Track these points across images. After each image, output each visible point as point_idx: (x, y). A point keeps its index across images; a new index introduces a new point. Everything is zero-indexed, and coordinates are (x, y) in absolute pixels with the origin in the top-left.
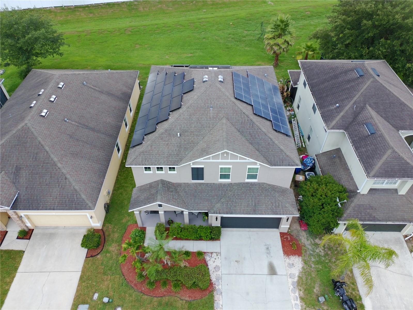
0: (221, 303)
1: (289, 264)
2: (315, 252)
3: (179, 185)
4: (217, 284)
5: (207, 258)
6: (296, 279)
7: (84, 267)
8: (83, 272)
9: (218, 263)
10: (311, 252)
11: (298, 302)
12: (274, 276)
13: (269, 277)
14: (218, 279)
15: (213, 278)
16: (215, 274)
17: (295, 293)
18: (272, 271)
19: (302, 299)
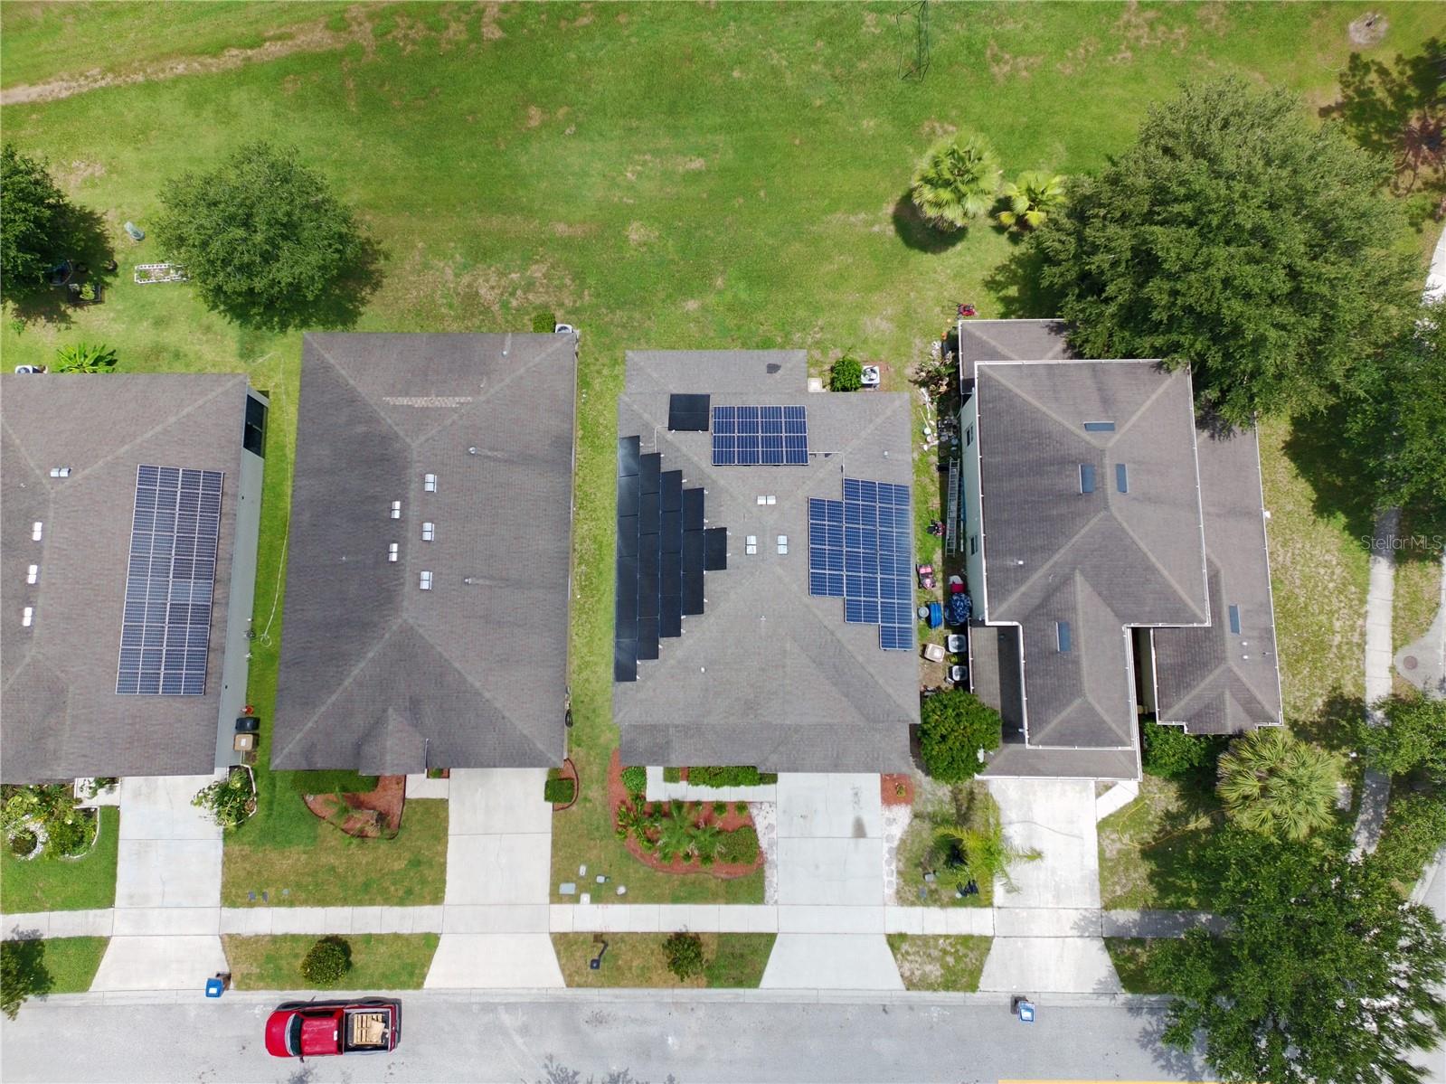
0: (775, 880)
1: (888, 819)
2: (935, 795)
4: (769, 852)
5: (754, 812)
6: (896, 843)
7: (554, 827)
8: (554, 834)
9: (772, 819)
10: (929, 796)
11: (894, 879)
12: (862, 840)
13: (852, 841)
14: (771, 846)
15: (764, 843)
16: (767, 837)
17: (890, 865)
18: (860, 831)
19: (900, 873)
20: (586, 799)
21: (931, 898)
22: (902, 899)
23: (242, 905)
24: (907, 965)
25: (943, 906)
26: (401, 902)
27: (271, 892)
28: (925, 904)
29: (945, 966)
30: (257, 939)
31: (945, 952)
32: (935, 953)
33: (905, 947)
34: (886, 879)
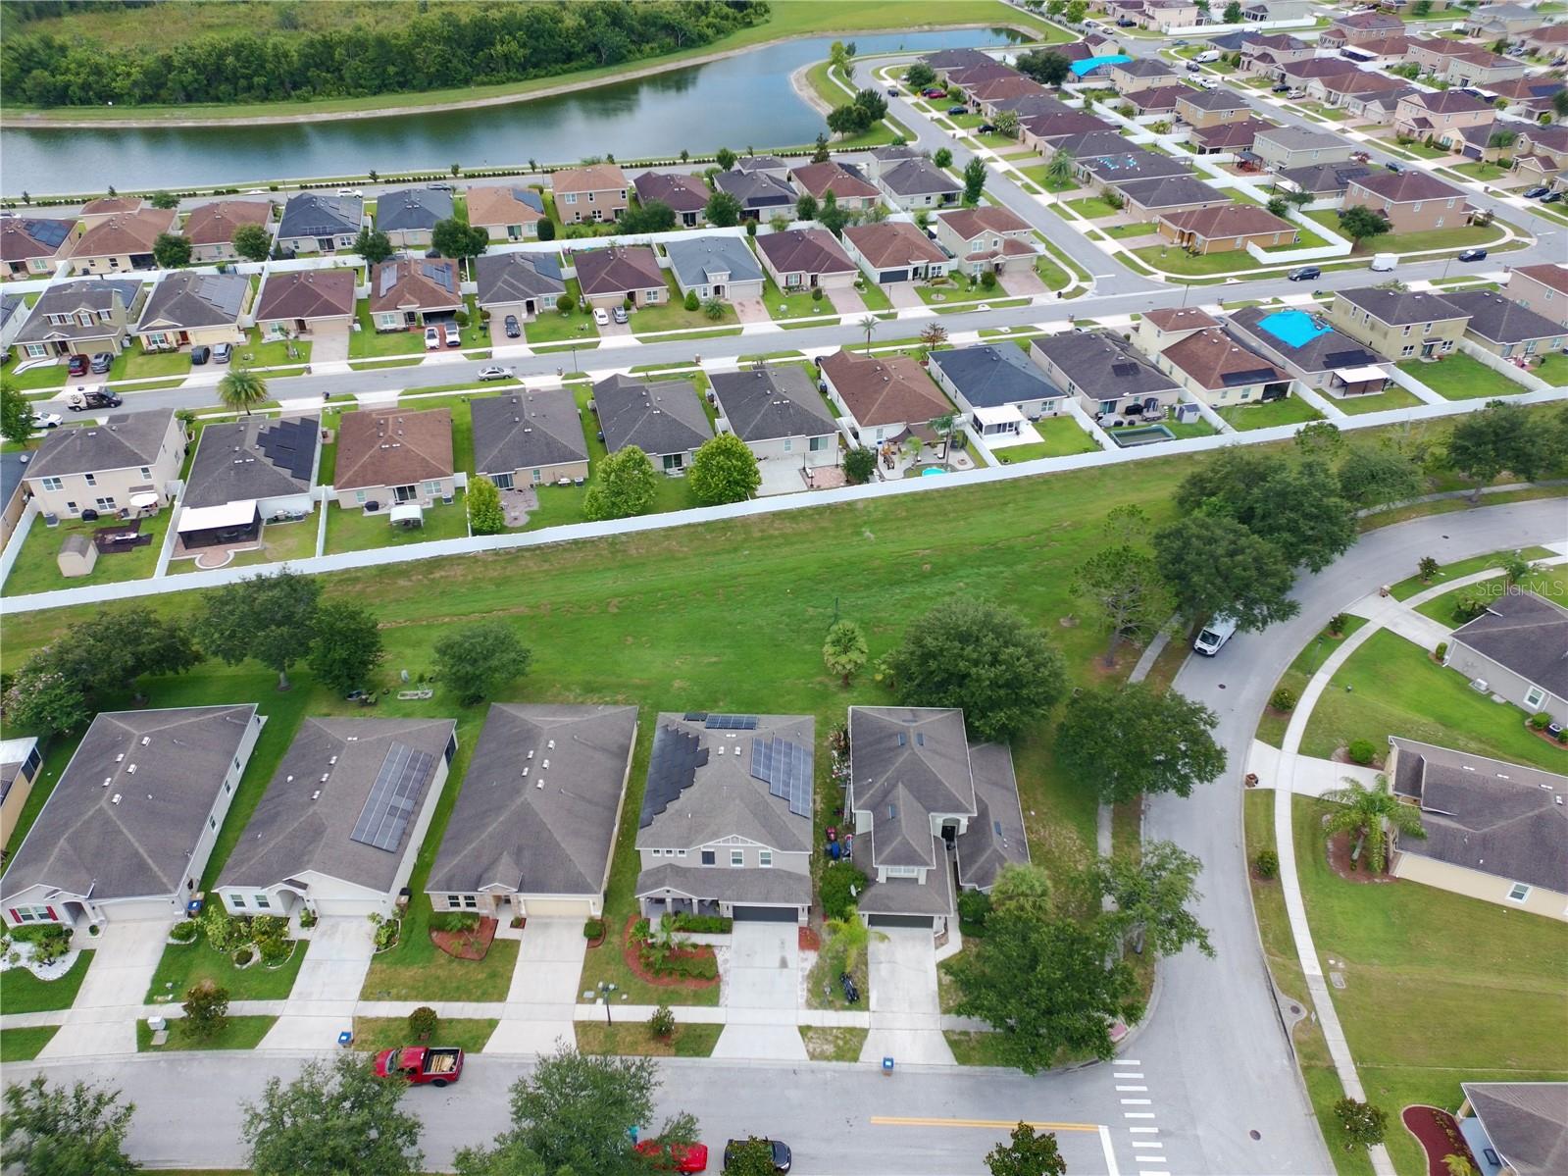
0: (727, 992)
1: (803, 958)
2: (833, 947)
3: (689, 869)
4: (724, 975)
5: (716, 951)
6: (807, 973)
7: (586, 957)
8: (585, 961)
9: (727, 956)
10: (829, 947)
11: (805, 993)
12: (785, 970)
13: (779, 970)
14: (725, 972)
15: (721, 970)
16: (723, 966)
17: (802, 985)
18: (784, 964)
19: (809, 990)
20: (610, 943)
21: (827, 1005)
22: (810, 1005)
23: (373, 999)
24: (811, 1045)
25: (836, 1010)
26: (478, 1000)
27: (394, 991)
28: (825, 1009)
29: (838, 1047)
30: (377, 1019)
31: (837, 1037)
32: (830, 1038)
33: (810, 1034)
34: (800, 993)
